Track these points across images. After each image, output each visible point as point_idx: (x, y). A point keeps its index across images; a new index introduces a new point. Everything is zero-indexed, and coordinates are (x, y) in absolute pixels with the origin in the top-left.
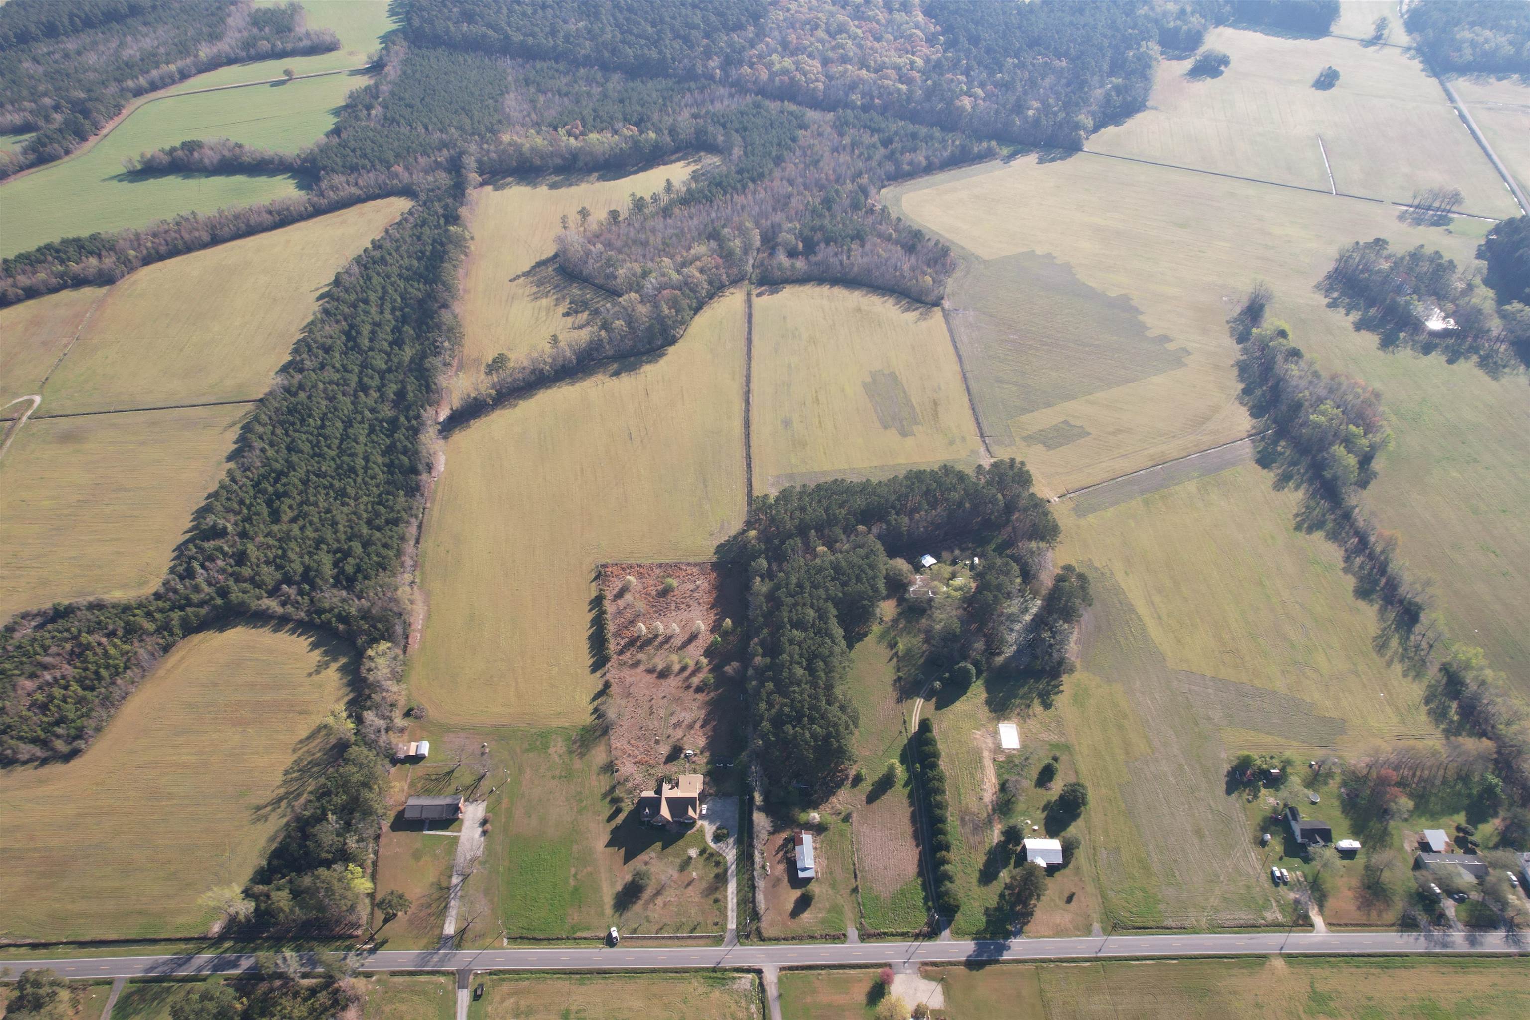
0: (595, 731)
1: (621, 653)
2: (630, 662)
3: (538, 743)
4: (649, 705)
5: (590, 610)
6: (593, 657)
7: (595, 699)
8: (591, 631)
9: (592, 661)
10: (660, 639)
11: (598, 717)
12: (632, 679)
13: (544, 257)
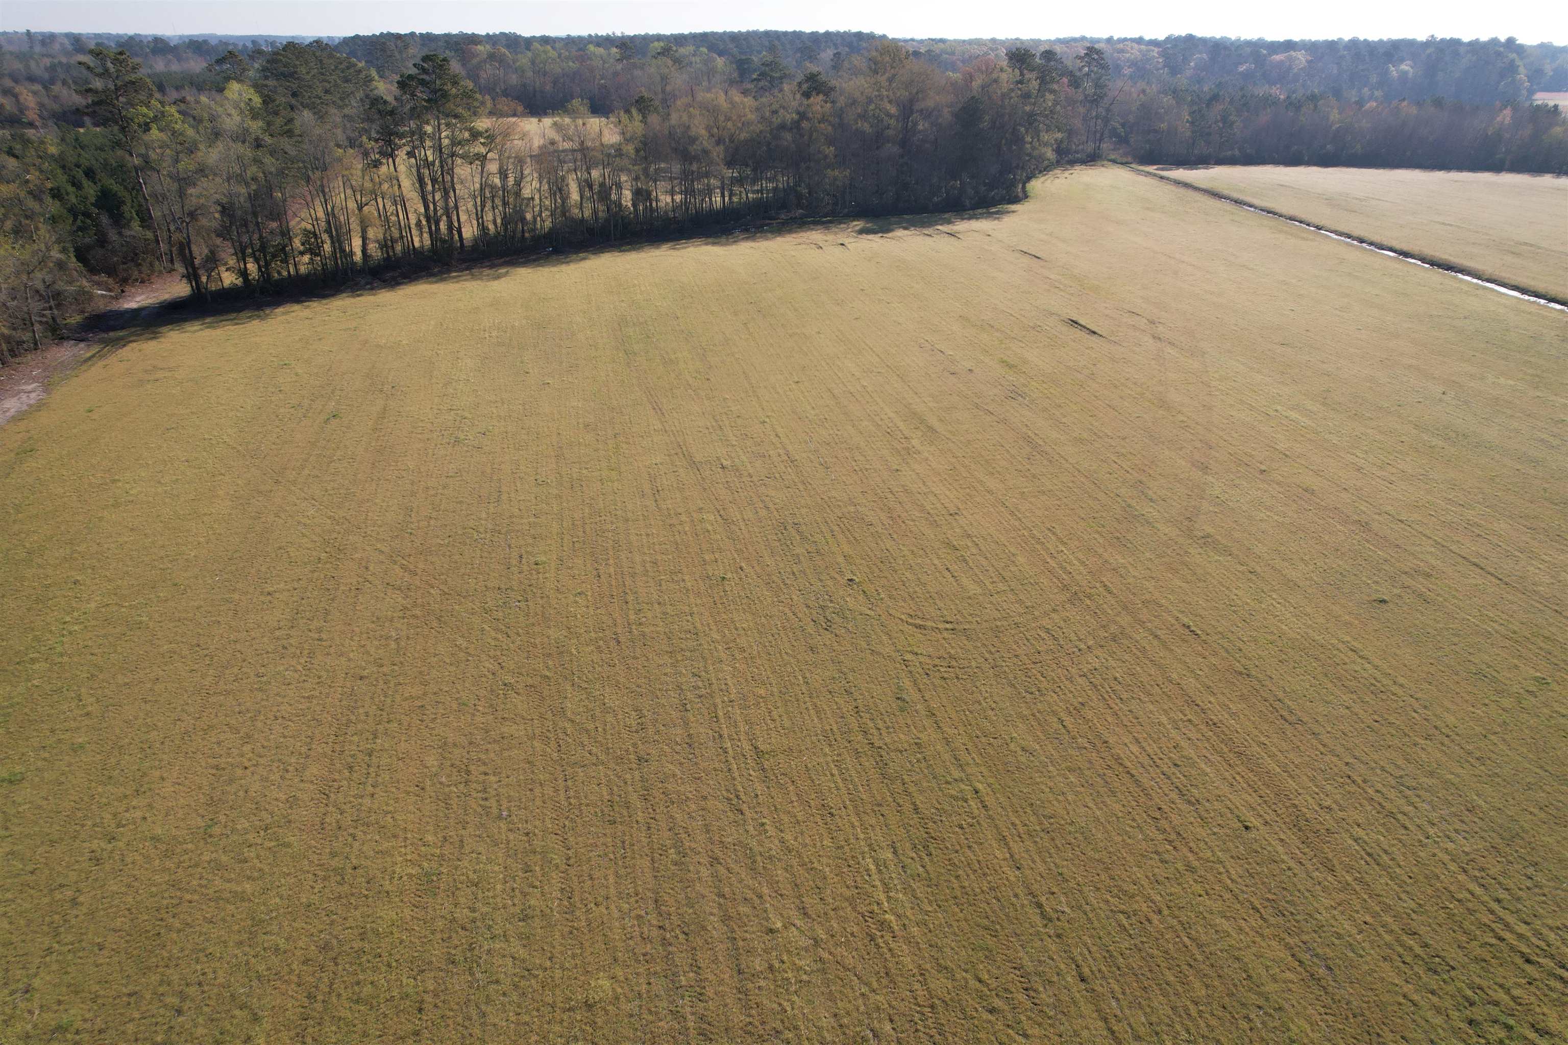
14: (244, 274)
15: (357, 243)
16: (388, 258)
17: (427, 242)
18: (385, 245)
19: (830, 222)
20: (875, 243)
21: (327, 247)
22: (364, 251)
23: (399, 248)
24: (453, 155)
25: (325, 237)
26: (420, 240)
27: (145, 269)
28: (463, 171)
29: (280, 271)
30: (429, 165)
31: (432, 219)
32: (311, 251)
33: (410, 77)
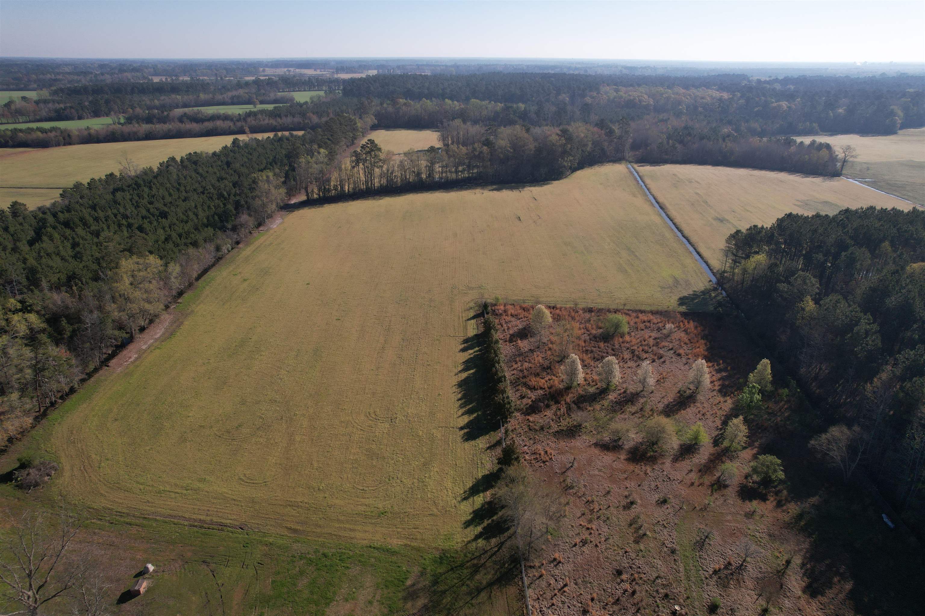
0: (476, 569)
1: (533, 409)
2: (555, 428)
3: (303, 583)
4: (625, 517)
5: (463, 350)
6: (469, 412)
7: (474, 491)
8: (464, 375)
9: (466, 419)
10: (612, 396)
11: (486, 534)
12: (567, 458)
13: (424, 149)
14: (319, 195)
15: (347, 187)
16: (354, 192)
17: (365, 187)
18: (353, 189)
19: (484, 185)
20: (496, 194)
21: (339, 189)
22: (348, 190)
23: (357, 189)
24: (374, 166)
25: (339, 186)
26: (363, 187)
27: (294, 192)
28: (377, 171)
29: (327, 195)
30: (368, 167)
31: (367, 182)
32: (335, 190)
33: (364, 145)
